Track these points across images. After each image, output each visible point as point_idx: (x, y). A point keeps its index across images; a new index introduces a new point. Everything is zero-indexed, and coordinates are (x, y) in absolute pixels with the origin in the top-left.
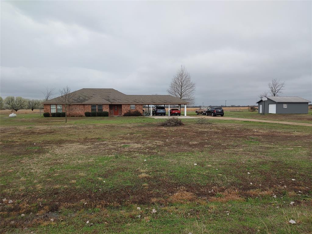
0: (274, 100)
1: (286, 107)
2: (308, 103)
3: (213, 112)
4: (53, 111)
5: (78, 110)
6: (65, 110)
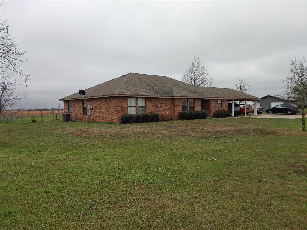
3: (290, 110)
4: (132, 111)
5: (164, 110)
6: (151, 110)
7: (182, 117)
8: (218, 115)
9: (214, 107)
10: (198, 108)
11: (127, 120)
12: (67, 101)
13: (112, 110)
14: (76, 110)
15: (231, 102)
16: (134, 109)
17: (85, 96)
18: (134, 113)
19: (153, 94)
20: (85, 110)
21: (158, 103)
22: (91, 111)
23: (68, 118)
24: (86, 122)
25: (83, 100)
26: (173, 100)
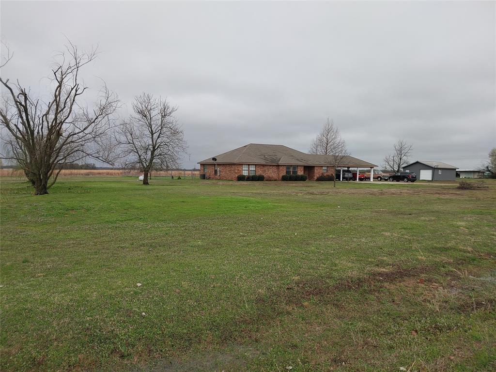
0: (430, 165)
1: (440, 173)
2: (455, 169)
3: (406, 178)
4: (245, 173)
5: (271, 173)
6: (260, 172)
7: (284, 179)
8: (322, 179)
9: (317, 173)
10: (300, 172)
11: (241, 178)
12: (203, 165)
13: (232, 172)
14: (209, 171)
15: (339, 168)
16: (247, 172)
17: (216, 161)
18: (247, 174)
19: (263, 162)
20: (216, 171)
21: (266, 168)
22: (220, 173)
23: (203, 177)
24: (217, 179)
25: (215, 165)
26: (278, 166)
